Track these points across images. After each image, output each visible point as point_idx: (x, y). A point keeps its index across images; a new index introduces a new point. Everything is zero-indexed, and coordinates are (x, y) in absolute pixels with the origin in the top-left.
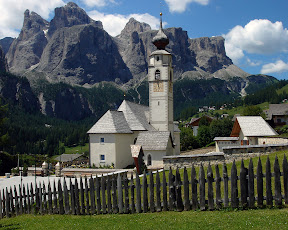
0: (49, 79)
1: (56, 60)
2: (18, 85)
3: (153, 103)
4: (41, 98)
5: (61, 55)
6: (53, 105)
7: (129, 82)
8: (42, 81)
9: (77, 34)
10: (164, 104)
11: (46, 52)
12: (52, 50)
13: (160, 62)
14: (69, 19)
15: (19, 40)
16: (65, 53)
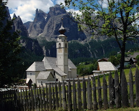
0: (48, 40)
1: (50, 31)
2: (33, 43)
3: (58, 57)
4: (44, 49)
5: (53, 29)
6: (49, 52)
7: (85, 40)
8: (44, 41)
9: (60, 19)
10: (62, 57)
11: (46, 28)
12: (49, 26)
13: (61, 40)
14: (56, 12)
15: (33, 23)
16: (55, 28)
